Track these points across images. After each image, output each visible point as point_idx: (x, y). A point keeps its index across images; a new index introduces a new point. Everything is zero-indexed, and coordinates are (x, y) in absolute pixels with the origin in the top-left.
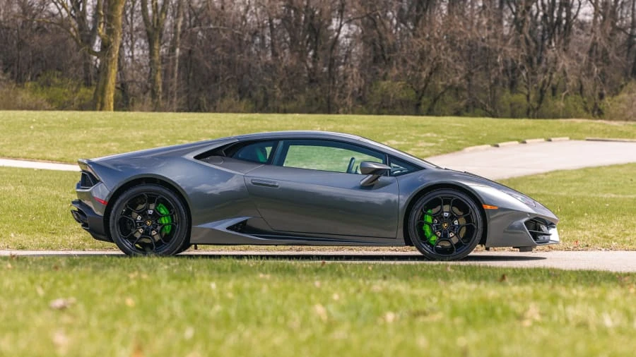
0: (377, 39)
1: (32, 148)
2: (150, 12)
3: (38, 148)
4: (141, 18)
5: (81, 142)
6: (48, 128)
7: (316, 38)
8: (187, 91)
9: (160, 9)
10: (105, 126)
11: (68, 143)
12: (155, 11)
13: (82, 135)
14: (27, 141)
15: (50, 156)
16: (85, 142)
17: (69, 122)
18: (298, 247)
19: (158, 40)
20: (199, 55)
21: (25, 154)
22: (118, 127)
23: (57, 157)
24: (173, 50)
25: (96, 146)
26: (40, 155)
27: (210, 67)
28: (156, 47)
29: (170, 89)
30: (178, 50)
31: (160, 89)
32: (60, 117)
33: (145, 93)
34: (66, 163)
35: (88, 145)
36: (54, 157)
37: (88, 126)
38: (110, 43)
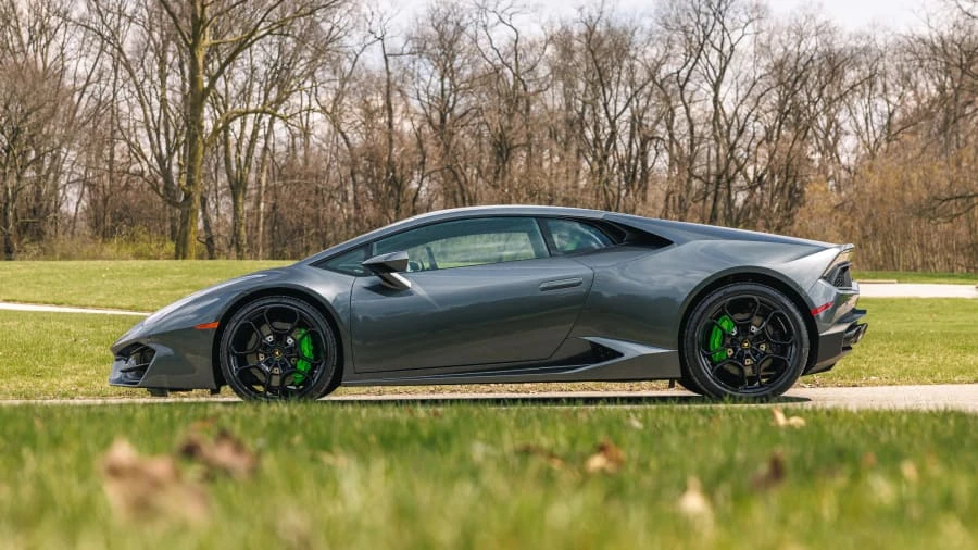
0: (458, 190)
1: (102, 296)
2: (234, 168)
3: (108, 296)
4: (226, 176)
5: (154, 289)
6: (122, 276)
7: (399, 191)
8: (272, 245)
9: (243, 164)
10: (181, 273)
11: (140, 291)
12: (239, 166)
13: (156, 282)
14: (97, 289)
15: (120, 304)
16: (157, 289)
17: (143, 270)
18: (378, 388)
19: (241, 195)
20: (283, 209)
21: (93, 303)
22: (194, 274)
23: (128, 305)
24: (258, 203)
25: (169, 293)
26: (110, 304)
27: (294, 221)
28: (241, 200)
29: (255, 242)
30: (262, 205)
31: (245, 243)
32: (134, 265)
33: (230, 247)
34: (136, 310)
35: (161, 293)
36: (124, 305)
37: (162, 274)
38: (190, 193)
